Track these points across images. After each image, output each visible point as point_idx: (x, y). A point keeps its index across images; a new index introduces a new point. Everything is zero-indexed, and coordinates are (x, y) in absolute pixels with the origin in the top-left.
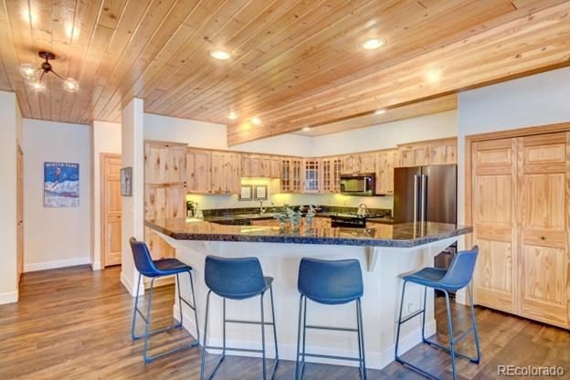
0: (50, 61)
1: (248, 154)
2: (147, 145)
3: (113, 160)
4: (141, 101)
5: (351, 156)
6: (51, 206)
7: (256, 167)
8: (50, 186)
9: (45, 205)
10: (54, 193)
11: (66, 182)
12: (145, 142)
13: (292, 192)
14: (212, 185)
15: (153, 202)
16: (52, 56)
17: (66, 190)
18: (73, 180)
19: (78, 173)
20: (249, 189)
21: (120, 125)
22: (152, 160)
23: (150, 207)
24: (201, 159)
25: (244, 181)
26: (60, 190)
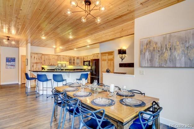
0: (9, 38)
1: (60, 56)
2: (32, 54)
3: (24, 57)
4: (30, 44)
5: (86, 56)
6: (8, 68)
7: (62, 59)
8: (8, 63)
9: (6, 68)
10: (9, 65)
11: (12, 62)
12: (31, 53)
13: (72, 65)
14: (49, 63)
15: (33, 67)
16: (9, 37)
17: (12, 64)
18: (14, 62)
19: (15, 60)
20: (60, 64)
21: (25, 48)
22: (33, 57)
23: (32, 68)
24: (46, 57)
25: (59, 62)
26: (10, 64)
